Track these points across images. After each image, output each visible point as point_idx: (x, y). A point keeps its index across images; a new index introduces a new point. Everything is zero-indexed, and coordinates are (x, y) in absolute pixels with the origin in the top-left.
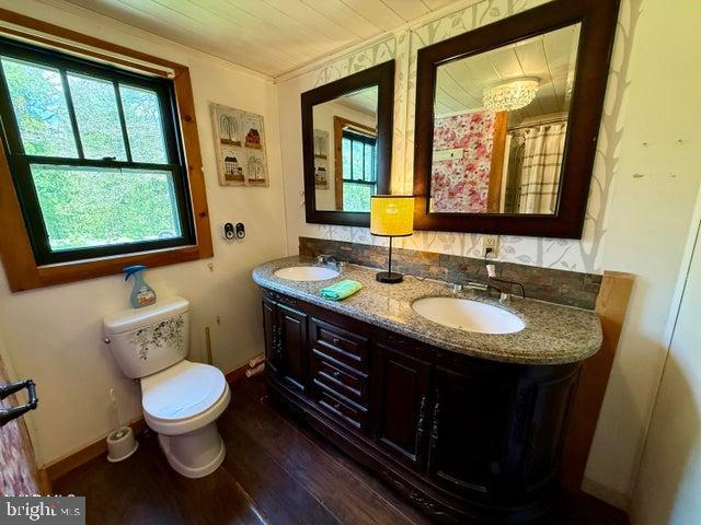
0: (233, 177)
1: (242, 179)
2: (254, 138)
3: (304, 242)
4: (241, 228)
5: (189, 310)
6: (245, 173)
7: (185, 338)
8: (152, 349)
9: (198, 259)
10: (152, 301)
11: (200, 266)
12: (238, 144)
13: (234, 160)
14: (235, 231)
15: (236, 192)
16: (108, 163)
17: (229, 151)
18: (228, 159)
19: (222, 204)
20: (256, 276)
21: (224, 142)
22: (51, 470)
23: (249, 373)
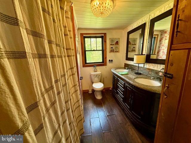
0: (112, 51)
1: (113, 51)
2: (117, 43)
3: (125, 64)
4: (112, 60)
5: (101, 74)
6: (114, 50)
7: (100, 78)
8: (95, 79)
9: (104, 66)
10: (96, 71)
11: (104, 67)
12: (114, 45)
13: (112, 48)
14: (111, 61)
15: (112, 54)
16: (94, 50)
17: (111, 46)
18: (111, 48)
19: (109, 56)
20: (112, 70)
21: (111, 45)
22: (83, 91)
23: (110, 89)
